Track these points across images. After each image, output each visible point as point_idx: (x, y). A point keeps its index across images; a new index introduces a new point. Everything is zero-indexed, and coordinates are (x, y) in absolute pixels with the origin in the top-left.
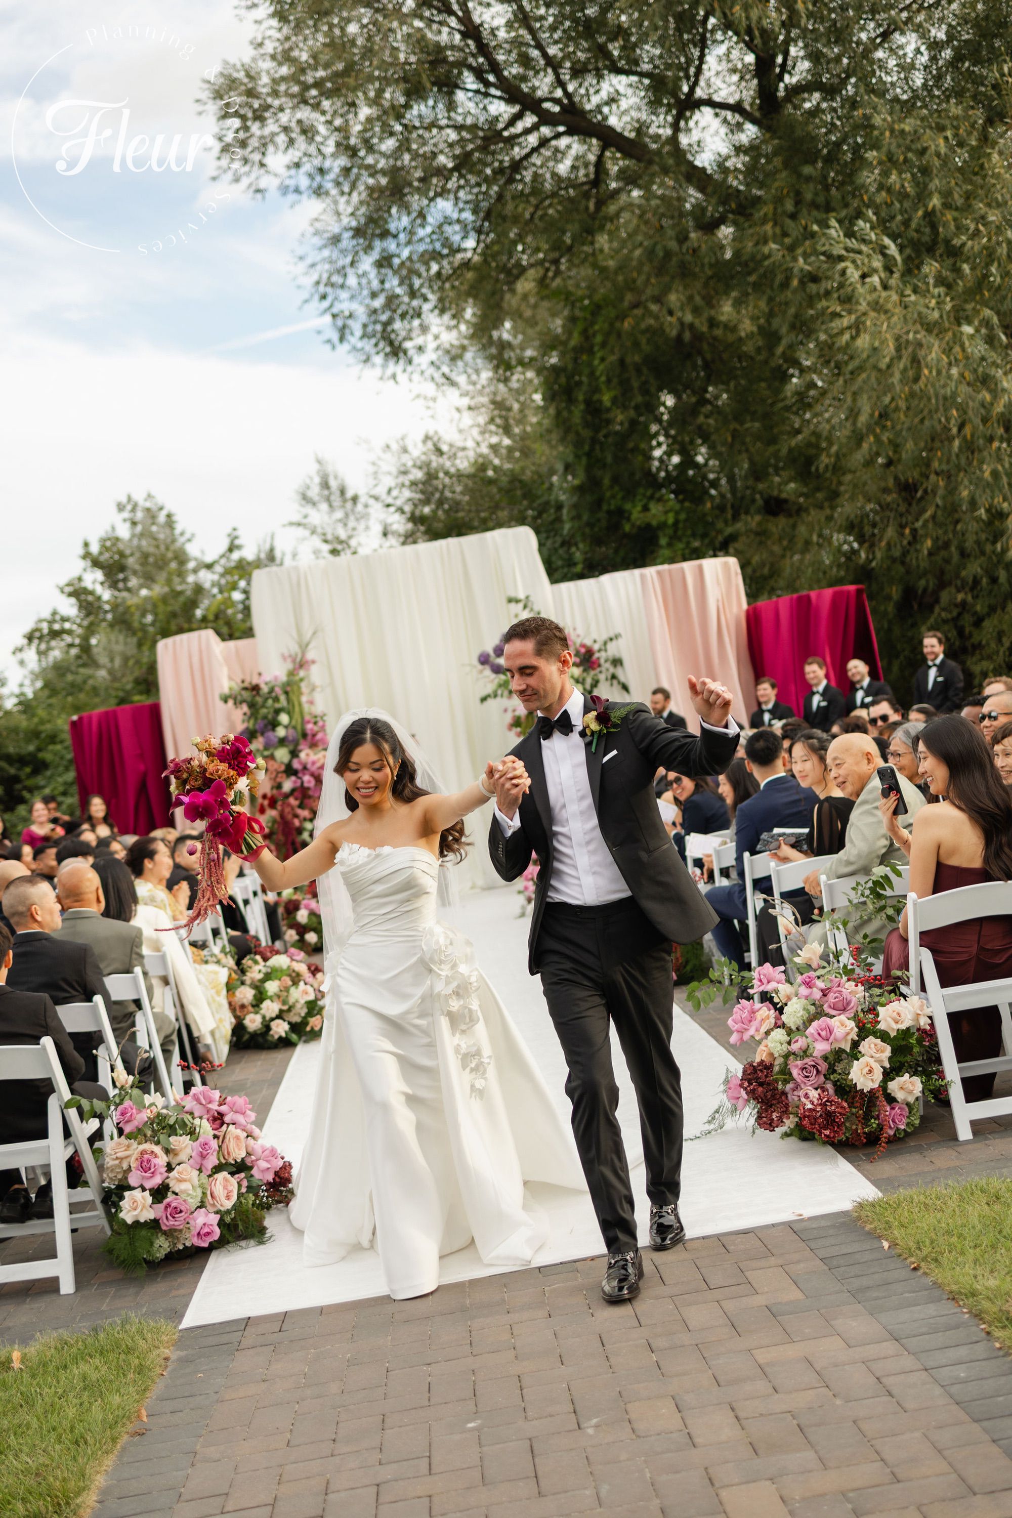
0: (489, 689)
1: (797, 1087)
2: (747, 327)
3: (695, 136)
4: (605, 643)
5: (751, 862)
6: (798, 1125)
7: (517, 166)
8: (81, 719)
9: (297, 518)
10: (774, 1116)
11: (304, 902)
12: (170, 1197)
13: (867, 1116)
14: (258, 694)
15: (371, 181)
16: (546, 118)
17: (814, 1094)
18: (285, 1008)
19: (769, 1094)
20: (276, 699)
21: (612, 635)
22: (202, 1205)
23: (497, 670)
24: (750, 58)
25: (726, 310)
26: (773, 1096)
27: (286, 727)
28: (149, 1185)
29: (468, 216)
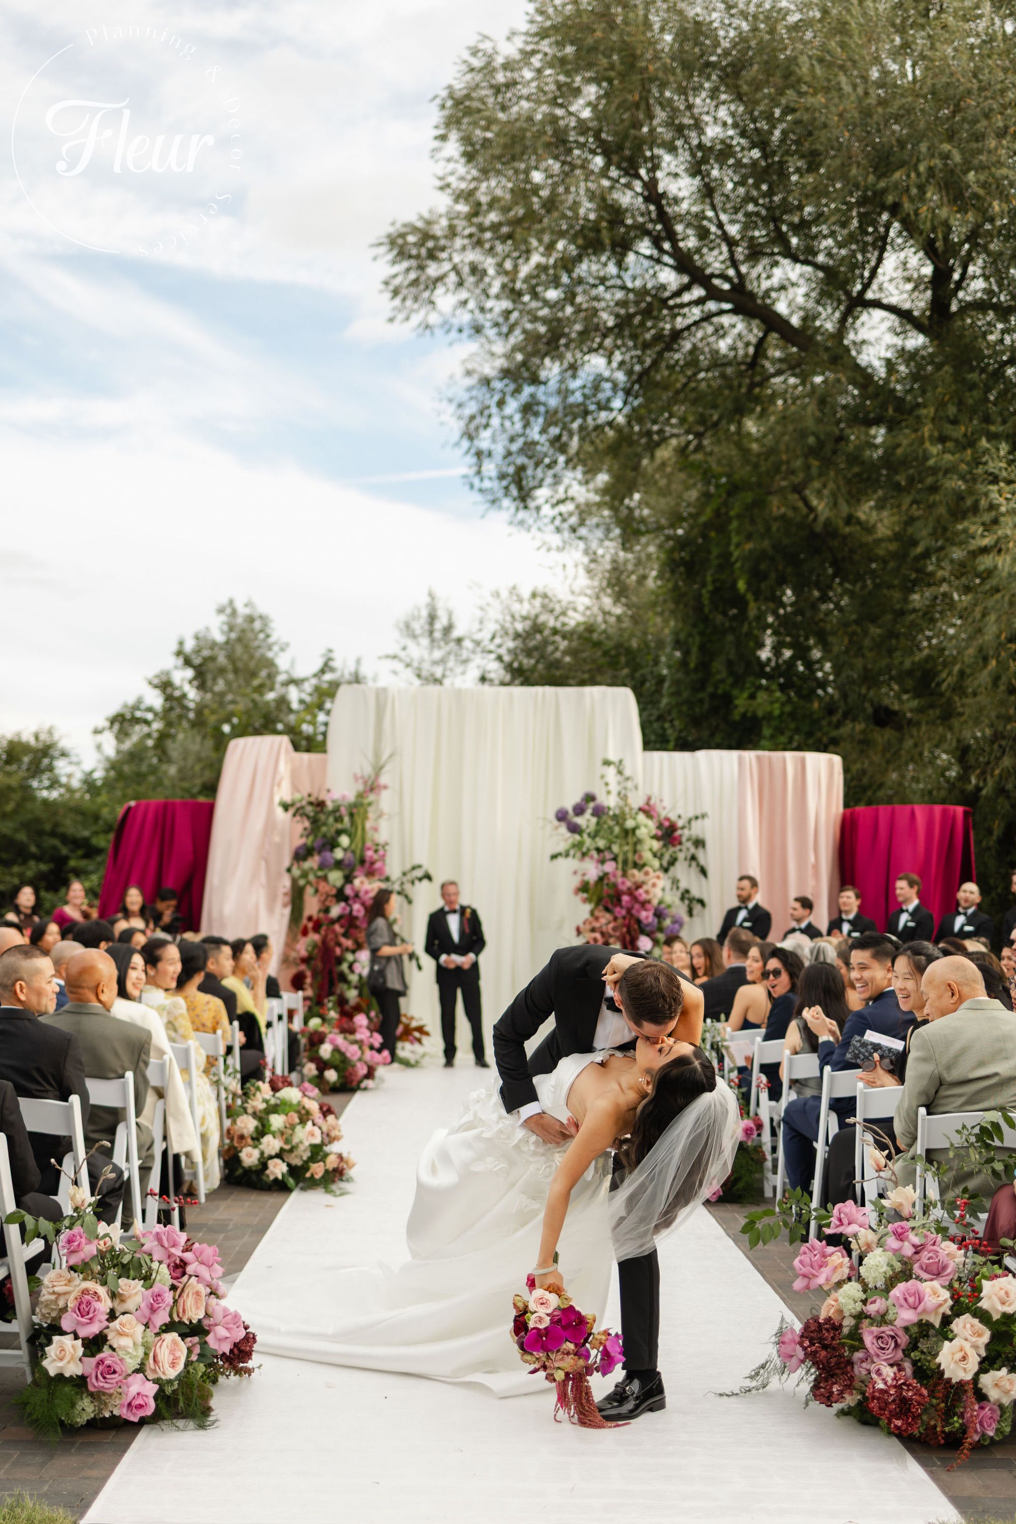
0: (562, 847)
1: (868, 1358)
2: (883, 531)
3: (863, 334)
4: (690, 821)
5: (832, 1079)
6: (860, 1403)
7: (677, 335)
8: (137, 806)
9: (394, 649)
10: (835, 1389)
11: (330, 1036)
12: (106, 1352)
13: (949, 1413)
14: (322, 811)
15: (529, 326)
16: (714, 294)
17: (889, 1372)
18: (287, 1147)
19: (833, 1360)
20: (339, 819)
21: (699, 813)
22: (141, 1370)
23: (574, 829)
24: (928, 270)
25: (866, 510)
26: (837, 1364)
27: (345, 850)
28: (84, 1332)
29: (621, 376)
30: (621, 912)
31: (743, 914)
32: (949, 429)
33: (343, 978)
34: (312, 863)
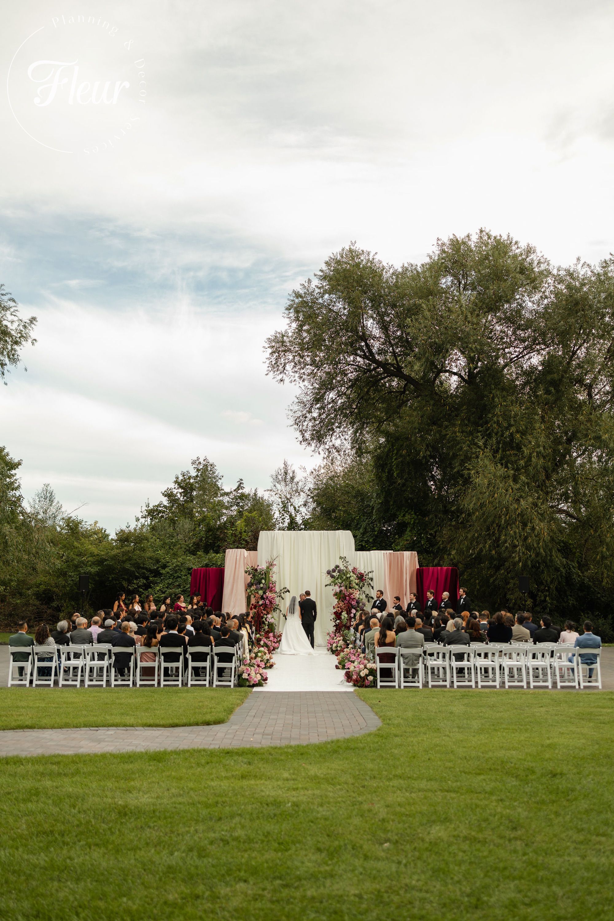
1: (354, 676)
4: (368, 573)
6: (353, 682)
12: (250, 676)
13: (363, 681)
14: (257, 572)
20: (262, 575)
21: (371, 570)
22: (255, 678)
23: (332, 577)
27: (264, 584)
28: (247, 673)
30: (346, 602)
31: (378, 602)
32: (464, 428)
33: (264, 623)
34: (253, 588)
